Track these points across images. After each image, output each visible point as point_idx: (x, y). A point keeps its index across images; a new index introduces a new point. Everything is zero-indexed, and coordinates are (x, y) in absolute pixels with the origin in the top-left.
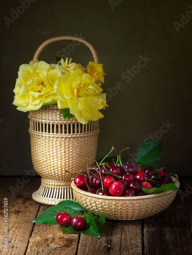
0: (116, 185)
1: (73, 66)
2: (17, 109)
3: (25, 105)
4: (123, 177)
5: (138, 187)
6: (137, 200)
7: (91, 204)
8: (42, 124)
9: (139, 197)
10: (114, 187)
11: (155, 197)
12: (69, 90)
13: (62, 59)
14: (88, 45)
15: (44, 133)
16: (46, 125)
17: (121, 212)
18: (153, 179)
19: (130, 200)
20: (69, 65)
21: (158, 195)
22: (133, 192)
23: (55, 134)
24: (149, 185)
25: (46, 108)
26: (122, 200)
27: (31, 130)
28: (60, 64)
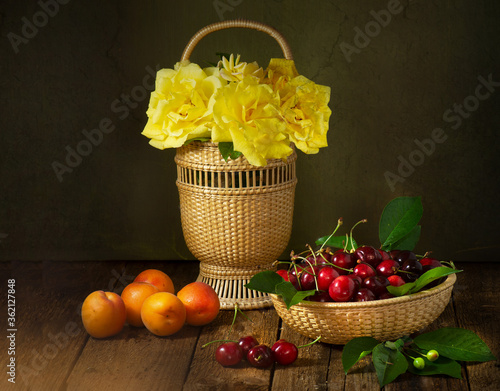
0: (340, 281)
1: (242, 68)
2: (151, 143)
3: (162, 137)
4: (357, 271)
5: (379, 284)
6: (376, 306)
7: (299, 319)
8: (192, 171)
9: (380, 302)
10: (337, 285)
11: (409, 301)
12: (233, 110)
13: (224, 58)
14: (274, 35)
15: (196, 185)
16: (198, 172)
17: (351, 329)
18: (407, 270)
19: (365, 307)
20: (237, 67)
21: (414, 296)
22: (371, 293)
23: (213, 187)
24: (400, 280)
25: (196, 144)
26: (351, 308)
27: (180, 183)
28: (222, 67)
